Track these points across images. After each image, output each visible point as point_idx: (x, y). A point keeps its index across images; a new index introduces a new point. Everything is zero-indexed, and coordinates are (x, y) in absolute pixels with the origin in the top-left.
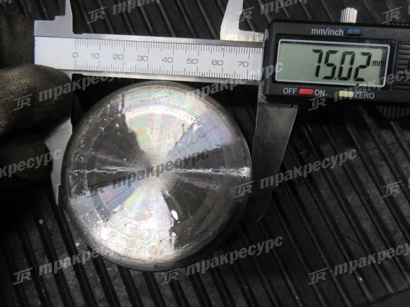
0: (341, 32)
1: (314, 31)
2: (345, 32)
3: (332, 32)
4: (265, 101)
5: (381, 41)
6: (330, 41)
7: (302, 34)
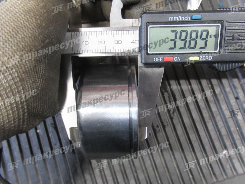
0: (189, 18)
1: (171, 18)
2: (191, 17)
3: (183, 18)
4: (143, 66)
5: (215, 22)
6: (181, 24)
7: (163, 21)
